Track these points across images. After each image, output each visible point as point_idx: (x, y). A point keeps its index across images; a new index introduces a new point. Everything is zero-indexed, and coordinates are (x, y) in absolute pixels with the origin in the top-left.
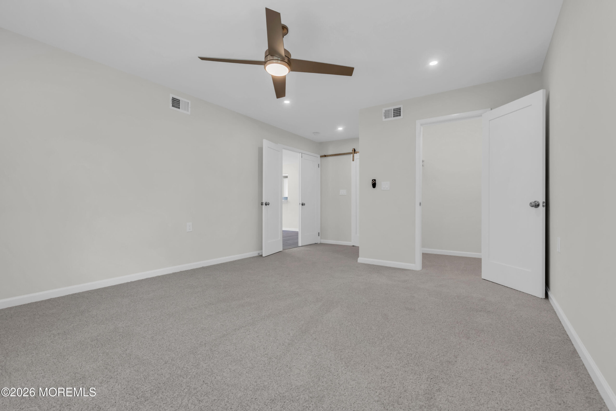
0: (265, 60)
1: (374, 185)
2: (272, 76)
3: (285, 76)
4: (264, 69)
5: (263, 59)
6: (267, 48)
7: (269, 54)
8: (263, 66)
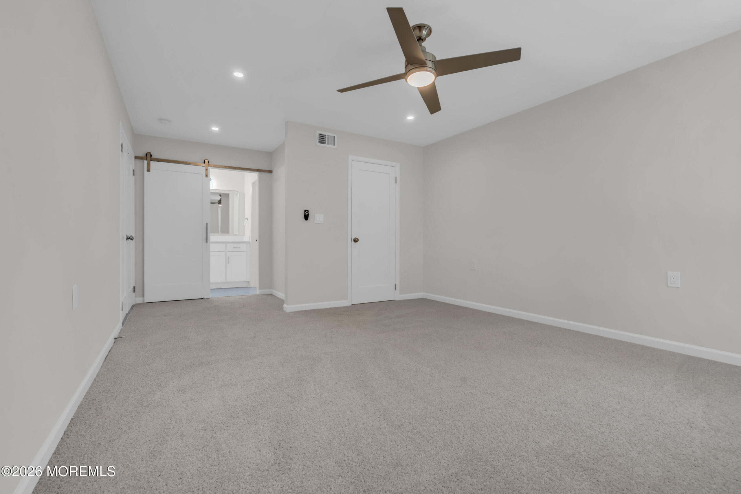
0: (405, 71)
1: (306, 217)
2: (419, 88)
3: (434, 83)
4: (406, 82)
5: (403, 71)
6: (404, 59)
7: (408, 63)
8: (404, 80)
